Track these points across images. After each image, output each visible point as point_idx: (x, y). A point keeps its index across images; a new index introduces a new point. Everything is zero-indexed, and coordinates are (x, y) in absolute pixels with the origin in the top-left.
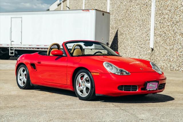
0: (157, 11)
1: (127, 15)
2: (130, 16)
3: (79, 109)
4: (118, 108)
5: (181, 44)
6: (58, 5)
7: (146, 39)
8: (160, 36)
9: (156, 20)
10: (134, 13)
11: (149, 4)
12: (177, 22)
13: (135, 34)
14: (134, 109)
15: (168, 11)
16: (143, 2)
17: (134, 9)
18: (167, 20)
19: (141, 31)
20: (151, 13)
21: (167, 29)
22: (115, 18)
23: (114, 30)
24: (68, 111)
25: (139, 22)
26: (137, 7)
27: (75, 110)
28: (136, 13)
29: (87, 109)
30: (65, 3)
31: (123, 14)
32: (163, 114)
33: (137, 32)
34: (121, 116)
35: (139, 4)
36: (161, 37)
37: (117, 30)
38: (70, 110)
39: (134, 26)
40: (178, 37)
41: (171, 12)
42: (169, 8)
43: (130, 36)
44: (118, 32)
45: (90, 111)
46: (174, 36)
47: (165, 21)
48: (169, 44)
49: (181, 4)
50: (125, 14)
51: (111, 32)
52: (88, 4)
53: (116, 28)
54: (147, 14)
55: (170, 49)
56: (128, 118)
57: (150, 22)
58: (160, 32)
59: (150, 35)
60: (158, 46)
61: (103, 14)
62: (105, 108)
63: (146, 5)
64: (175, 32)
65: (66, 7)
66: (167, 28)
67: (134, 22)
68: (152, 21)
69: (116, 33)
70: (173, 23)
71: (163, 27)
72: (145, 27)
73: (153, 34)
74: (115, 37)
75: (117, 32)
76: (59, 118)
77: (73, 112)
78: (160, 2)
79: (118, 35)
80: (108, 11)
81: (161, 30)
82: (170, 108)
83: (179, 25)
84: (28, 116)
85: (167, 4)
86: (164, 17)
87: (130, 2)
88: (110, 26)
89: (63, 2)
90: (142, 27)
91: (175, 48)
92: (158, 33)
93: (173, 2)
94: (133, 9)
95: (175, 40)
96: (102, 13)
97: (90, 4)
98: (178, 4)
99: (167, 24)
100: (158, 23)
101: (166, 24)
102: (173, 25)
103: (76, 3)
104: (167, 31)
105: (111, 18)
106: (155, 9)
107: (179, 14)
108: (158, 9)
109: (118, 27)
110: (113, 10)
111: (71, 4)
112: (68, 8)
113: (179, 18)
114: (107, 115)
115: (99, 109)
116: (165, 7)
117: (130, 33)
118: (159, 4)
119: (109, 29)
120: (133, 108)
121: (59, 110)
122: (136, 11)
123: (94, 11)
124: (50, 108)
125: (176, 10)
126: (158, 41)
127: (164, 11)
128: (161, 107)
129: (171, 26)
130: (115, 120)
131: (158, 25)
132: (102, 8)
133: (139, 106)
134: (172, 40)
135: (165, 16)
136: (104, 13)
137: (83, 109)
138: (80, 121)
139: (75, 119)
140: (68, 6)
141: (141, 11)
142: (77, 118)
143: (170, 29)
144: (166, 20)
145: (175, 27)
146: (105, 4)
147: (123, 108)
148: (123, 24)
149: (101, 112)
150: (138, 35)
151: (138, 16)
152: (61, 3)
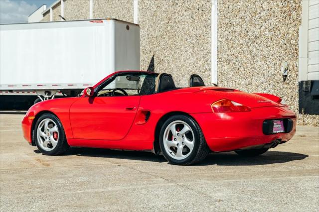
0: (221, 20)
1: (169, 27)
2: (174, 31)
3: (103, 188)
4: (172, 184)
5: (264, 75)
6: (44, 15)
7: (204, 68)
8: (227, 63)
9: (220, 36)
10: (181, 25)
11: (207, 8)
12: (256, 38)
13: (185, 61)
14: (202, 184)
15: (241, 20)
16: (197, 5)
17: (182, 18)
18: (240, 35)
19: (194, 54)
20: (210, 24)
21: (240, 50)
22: (148, 35)
23: (147, 55)
24: (82, 193)
25: (191, 40)
26: (185, 13)
27: (96, 190)
28: (184, 25)
29: (117, 188)
30: (56, 10)
31: (163, 26)
32: (253, 189)
33: (188, 57)
34: (182, 197)
35: (190, 9)
36: (229, 64)
37: (152, 55)
38: (86, 190)
39: (183, 47)
40: (259, 63)
41: (244, 22)
42: (242, 14)
43: (177, 64)
44: (155, 58)
45: (124, 192)
46: (252, 62)
47: (236, 36)
48: (244, 75)
49: (262, 7)
50: (165, 27)
51: (141, 58)
52: (99, 10)
53: (150, 52)
54: (204, 26)
55: (246, 84)
56: (195, 199)
57: (209, 39)
58: (228, 55)
59: (210, 61)
60: (225, 80)
61: (128, 28)
62: (150, 186)
63: (202, 10)
64: (253, 55)
65: (59, 17)
66: (239, 48)
67: (182, 40)
68: (212, 37)
69: (150, 60)
70: (249, 39)
71: (232, 47)
72: (202, 48)
73: (216, 60)
74: (149, 66)
75: (153, 59)
76: (69, 206)
77: (93, 195)
78: (225, 4)
79: (155, 64)
80: (135, 22)
81: (229, 53)
82: (263, 179)
83: (259, 42)
84: (9, 205)
85: (238, 7)
86: (234, 30)
87: (173, 5)
88: (141, 48)
89: (54, 8)
90: (196, 49)
91: (254, 83)
92: (225, 58)
93: (247, 4)
94: (180, 18)
95: (253, 69)
96: (125, 25)
97: (103, 10)
98: (256, 7)
99: (239, 42)
100: (224, 40)
101: (237, 41)
102: (250, 43)
103: (77, 11)
104: (240, 53)
105: (141, 34)
106: (217, 17)
107: (258, 25)
108: (222, 16)
109: (154, 50)
110: (145, 20)
111: (67, 12)
112: (63, 18)
113: (259, 30)
114: (156, 196)
115: (140, 187)
116: (234, 12)
117: (176, 59)
118: (223, 8)
119: (140, 53)
120: (199, 182)
121: (65, 193)
122: (184, 22)
123: (111, 22)
124: (48, 189)
125: (254, 17)
126: (225, 72)
127: (233, 19)
128: (248, 178)
129: (247, 45)
130: (173, 204)
131: (224, 44)
132: (124, 17)
133: (210, 178)
134: (249, 68)
135: (235, 28)
136: (128, 25)
137: (110, 189)
138: (109, 208)
139: (99, 206)
140: (63, 16)
141: (194, 21)
142: (101, 203)
143: (245, 49)
144: (237, 34)
145: (253, 46)
146: (129, 11)
147: (181, 184)
148: (162, 44)
149: (144, 191)
150: (190, 62)
151: (189, 30)
152: (49, 11)
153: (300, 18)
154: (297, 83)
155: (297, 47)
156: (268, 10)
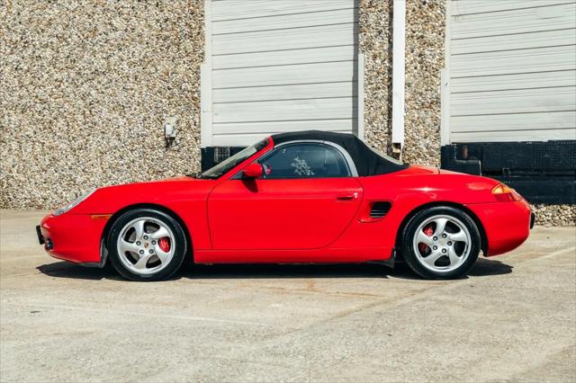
5: (118, 135)
8: (19, 111)
12: (97, 73)
15: (54, 39)
18: (52, 65)
21: (55, 90)
36: (23, 112)
40: (106, 115)
41: (65, 43)
42: (57, 30)
46: (88, 113)
47: (42, 66)
48: (67, 133)
55: (72, 149)
58: (21, 98)
60: (11, 140)
64: (88, 101)
66: (53, 86)
70: (79, 74)
71: (31, 83)
81: (23, 92)
83: (106, 80)
85: (47, 16)
86: (36, 55)
91: (93, 147)
92: (11, 101)
95: (90, 124)
98: (96, 22)
99: (51, 76)
101: (46, 75)
102: (82, 80)
104: (55, 96)
153: (201, 52)
154: (197, 150)
155: (196, 95)
156: (126, 30)
